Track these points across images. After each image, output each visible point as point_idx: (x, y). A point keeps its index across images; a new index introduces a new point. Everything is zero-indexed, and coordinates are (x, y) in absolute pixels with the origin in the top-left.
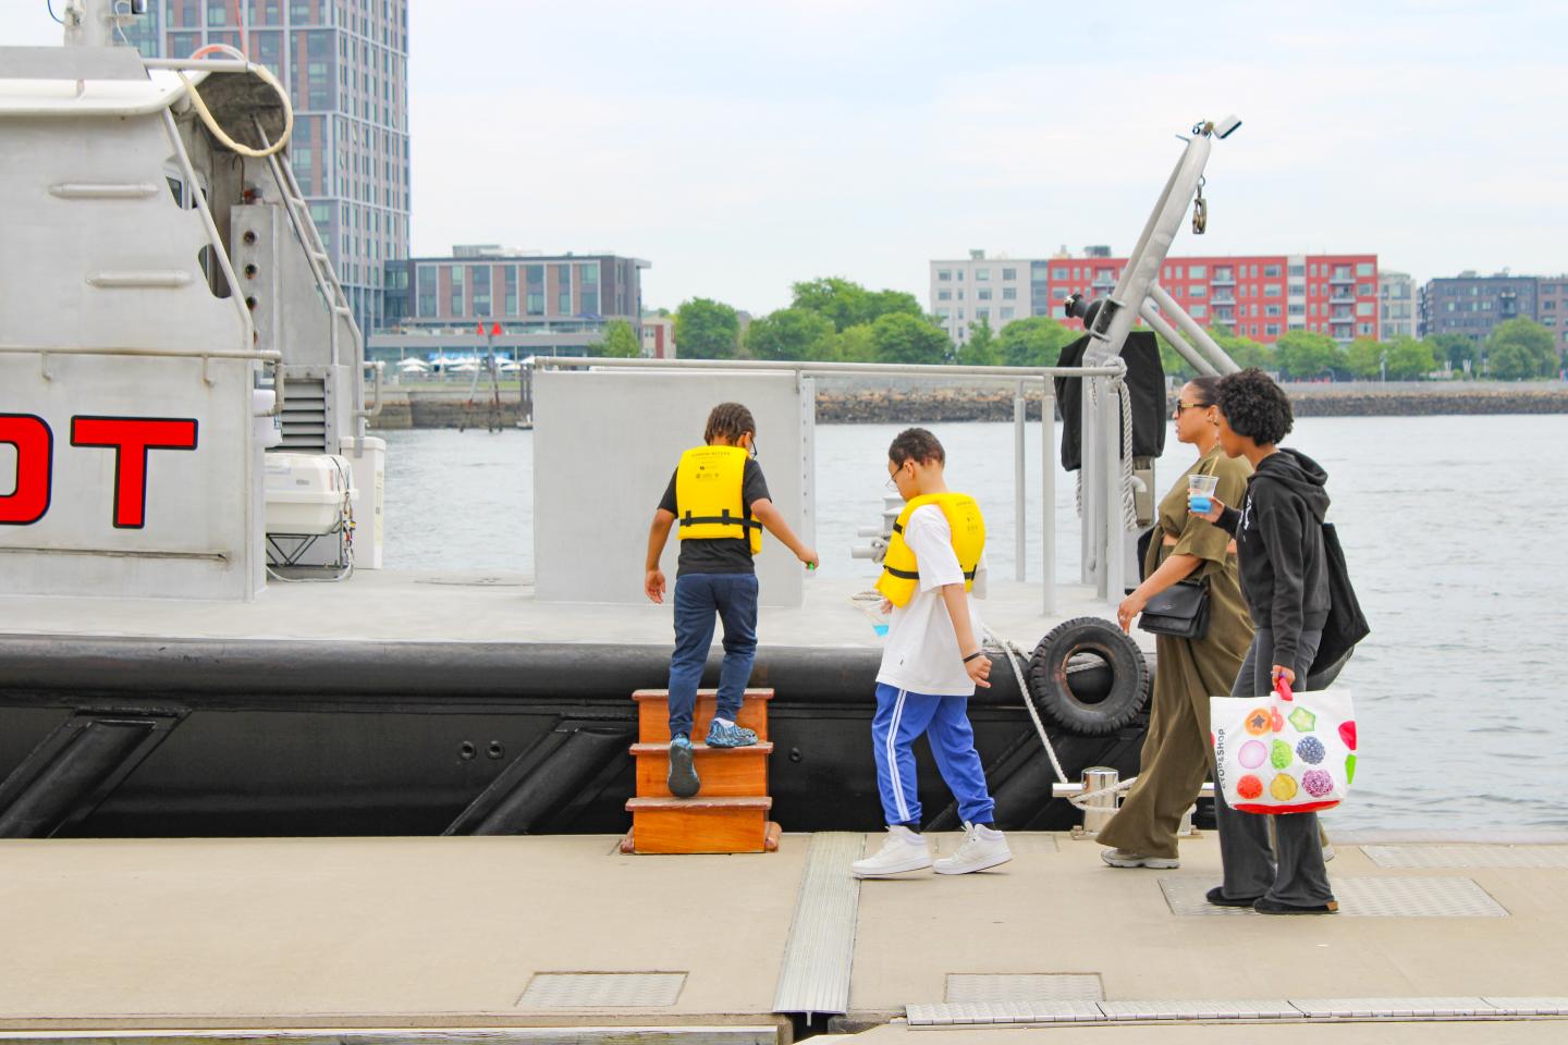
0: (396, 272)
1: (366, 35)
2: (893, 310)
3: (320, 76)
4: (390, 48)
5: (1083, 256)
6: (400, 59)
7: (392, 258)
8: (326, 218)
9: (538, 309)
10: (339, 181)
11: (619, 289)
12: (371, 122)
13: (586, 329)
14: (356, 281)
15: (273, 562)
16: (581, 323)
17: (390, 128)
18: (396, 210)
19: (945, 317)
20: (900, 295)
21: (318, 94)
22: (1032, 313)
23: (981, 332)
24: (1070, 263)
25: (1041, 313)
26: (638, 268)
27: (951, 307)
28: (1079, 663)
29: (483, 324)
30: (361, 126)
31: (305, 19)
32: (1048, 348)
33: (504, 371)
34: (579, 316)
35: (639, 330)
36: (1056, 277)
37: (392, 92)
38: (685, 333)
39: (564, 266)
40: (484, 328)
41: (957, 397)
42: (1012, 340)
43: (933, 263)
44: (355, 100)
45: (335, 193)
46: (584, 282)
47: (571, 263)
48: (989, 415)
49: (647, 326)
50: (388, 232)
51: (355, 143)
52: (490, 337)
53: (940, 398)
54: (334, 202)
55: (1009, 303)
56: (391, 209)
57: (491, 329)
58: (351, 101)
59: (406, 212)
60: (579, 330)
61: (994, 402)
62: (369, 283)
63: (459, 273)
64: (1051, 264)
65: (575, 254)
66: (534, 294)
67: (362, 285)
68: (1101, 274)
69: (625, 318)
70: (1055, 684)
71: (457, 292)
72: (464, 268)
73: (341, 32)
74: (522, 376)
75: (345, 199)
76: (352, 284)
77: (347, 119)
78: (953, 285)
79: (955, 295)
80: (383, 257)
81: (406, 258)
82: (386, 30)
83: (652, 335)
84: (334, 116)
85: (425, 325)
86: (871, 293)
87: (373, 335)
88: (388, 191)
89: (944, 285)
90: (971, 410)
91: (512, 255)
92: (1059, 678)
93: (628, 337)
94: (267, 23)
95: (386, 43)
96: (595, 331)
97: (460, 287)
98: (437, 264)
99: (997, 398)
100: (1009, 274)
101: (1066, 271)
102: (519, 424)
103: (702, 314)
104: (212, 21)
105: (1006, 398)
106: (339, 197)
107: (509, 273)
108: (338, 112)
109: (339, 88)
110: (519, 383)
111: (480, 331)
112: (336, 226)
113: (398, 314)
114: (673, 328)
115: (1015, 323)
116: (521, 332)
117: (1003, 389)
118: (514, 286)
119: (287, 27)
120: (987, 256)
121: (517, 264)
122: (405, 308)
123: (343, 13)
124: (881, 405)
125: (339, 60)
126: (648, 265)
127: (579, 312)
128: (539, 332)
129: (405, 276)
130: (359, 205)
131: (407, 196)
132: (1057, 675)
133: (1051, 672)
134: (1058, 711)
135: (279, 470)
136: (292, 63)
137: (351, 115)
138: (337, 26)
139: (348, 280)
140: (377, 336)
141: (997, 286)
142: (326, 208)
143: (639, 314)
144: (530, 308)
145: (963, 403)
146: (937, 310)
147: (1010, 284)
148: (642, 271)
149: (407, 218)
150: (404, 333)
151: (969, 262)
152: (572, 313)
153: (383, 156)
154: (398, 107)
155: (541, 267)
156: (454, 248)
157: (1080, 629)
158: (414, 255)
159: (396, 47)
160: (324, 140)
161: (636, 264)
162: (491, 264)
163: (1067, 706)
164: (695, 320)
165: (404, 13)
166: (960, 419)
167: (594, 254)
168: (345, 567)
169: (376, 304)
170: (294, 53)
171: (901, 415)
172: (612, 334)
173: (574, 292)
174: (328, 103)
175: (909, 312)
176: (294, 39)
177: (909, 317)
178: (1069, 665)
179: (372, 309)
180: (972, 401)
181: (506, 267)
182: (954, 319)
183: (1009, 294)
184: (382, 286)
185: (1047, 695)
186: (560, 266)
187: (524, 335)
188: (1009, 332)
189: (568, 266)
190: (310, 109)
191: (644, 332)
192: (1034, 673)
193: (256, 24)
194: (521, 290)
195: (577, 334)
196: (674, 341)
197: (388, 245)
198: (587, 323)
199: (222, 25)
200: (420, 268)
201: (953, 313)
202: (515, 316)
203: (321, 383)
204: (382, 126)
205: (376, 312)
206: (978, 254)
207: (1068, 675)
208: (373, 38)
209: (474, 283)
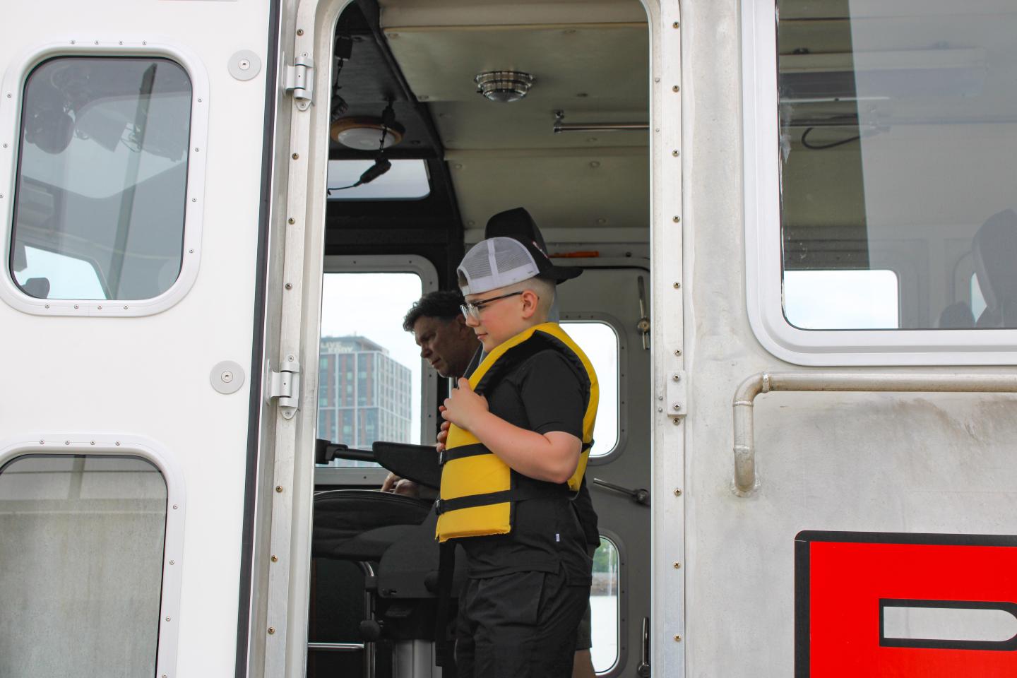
1: (393, 411)
3: (371, 429)
4: (403, 418)
6: (408, 423)
31: (364, 403)
73: (381, 410)
94: (347, 405)
119: (356, 408)
123: (382, 400)
125: (380, 424)
136: (358, 425)
138: (379, 407)
159: (406, 417)
165: (409, 400)
170: (359, 420)
176: (360, 414)
193: (342, 406)
208: (396, 413)
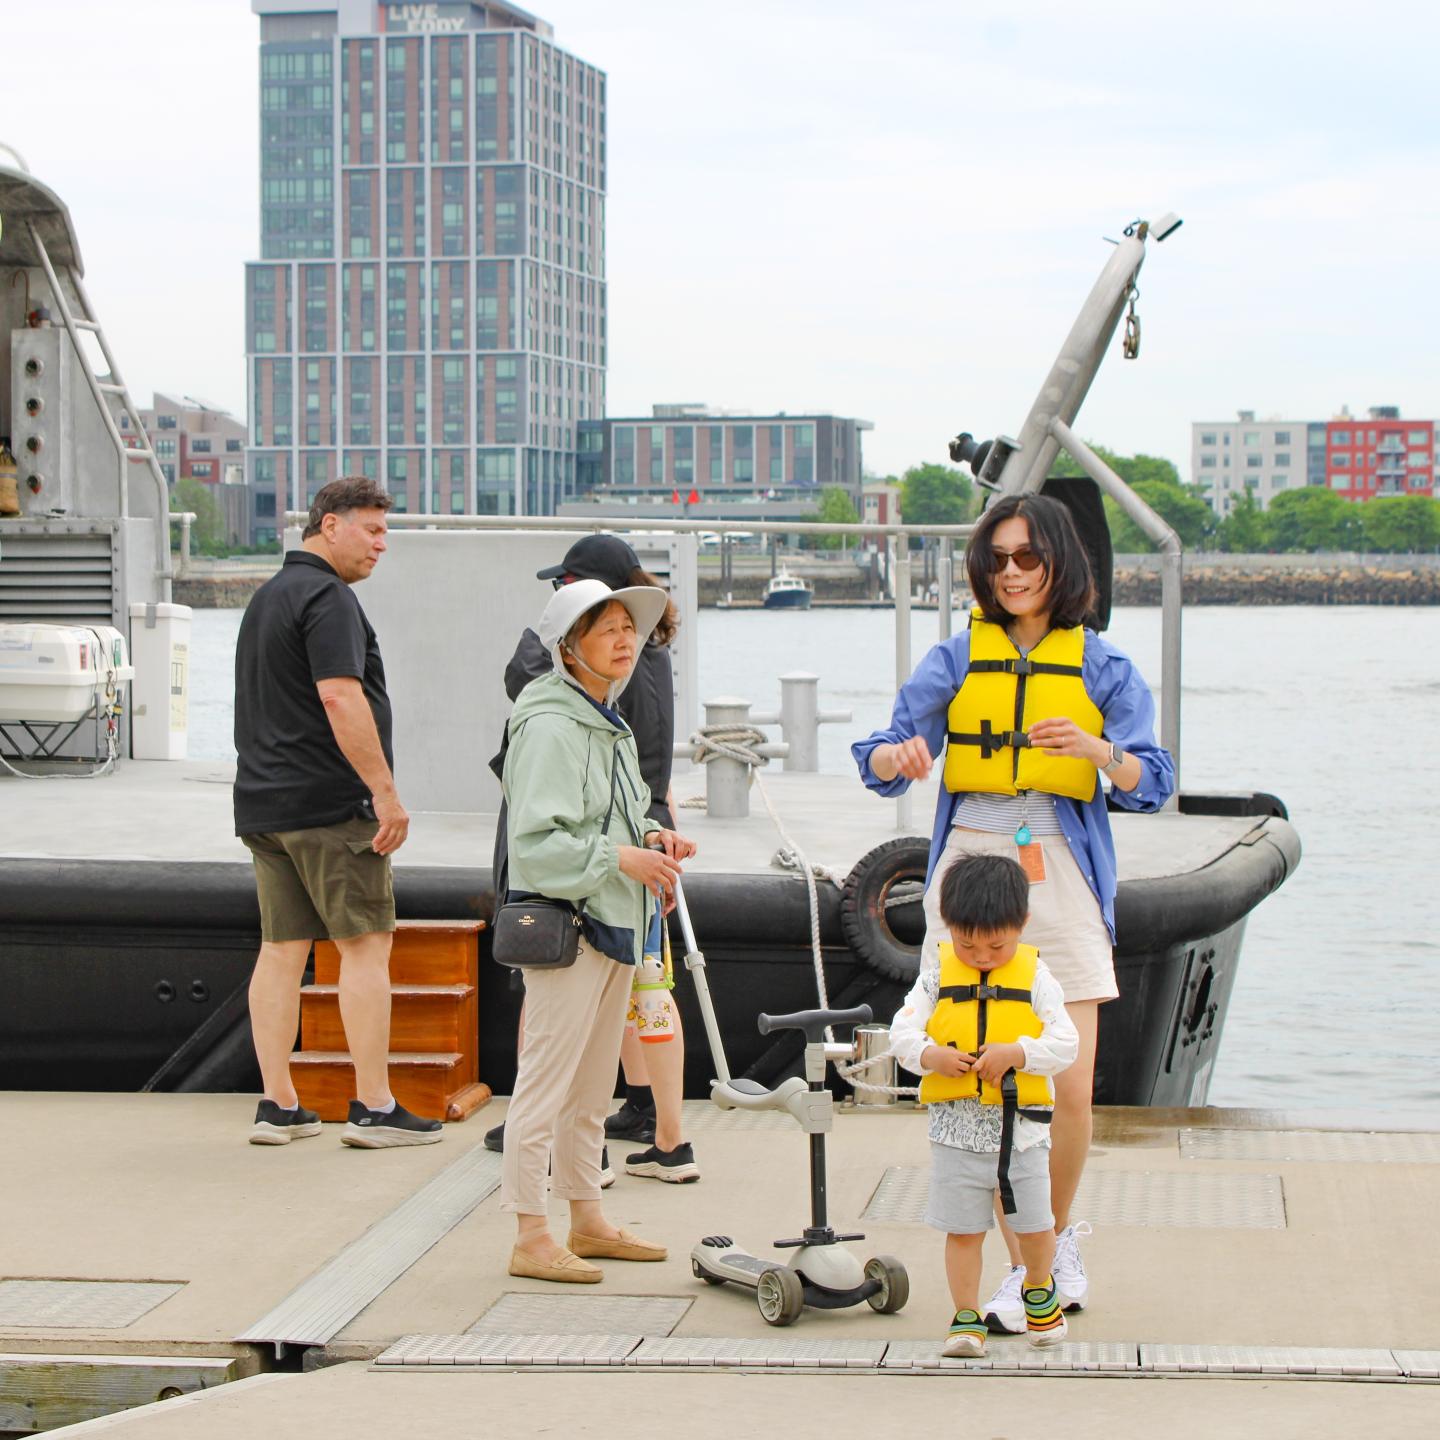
0: (590, 434)
1: (559, 171)
2: (1145, 477)
3: (508, 217)
4: (586, 186)
5: (1367, 417)
6: (597, 196)
7: (586, 417)
8: (513, 374)
9: (746, 476)
10: (527, 333)
11: (837, 453)
12: (564, 267)
13: (800, 499)
14: (545, 443)
15: (15, 753)
16: (792, 491)
17: (586, 274)
18: (591, 365)
19: (1209, 487)
20: (1154, 460)
21: (506, 236)
22: (1308, 481)
23: (1245, 503)
24: (1351, 426)
25: (1318, 482)
26: (859, 429)
27: (1216, 475)
28: (904, 894)
29: (678, 491)
30: (553, 271)
31: (491, 154)
32: (1319, 522)
33: (707, 544)
34: (790, 483)
35: (860, 499)
36: (1336, 441)
37: (587, 236)
38: (912, 503)
39: (776, 428)
40: (679, 497)
41: (1216, 576)
42: (1283, 512)
43: (1196, 425)
44: (546, 244)
45: (523, 346)
46: (797, 445)
47: (783, 424)
48: (1252, 597)
49: (869, 495)
50: (582, 388)
51: (546, 291)
52: (686, 505)
53: (1196, 577)
54: (522, 356)
55: (1281, 471)
56: (585, 363)
57: (687, 497)
58: (542, 246)
59: (602, 368)
60: (790, 499)
61: (1259, 583)
62: (560, 445)
63: (659, 435)
64: (1330, 427)
65: (789, 413)
66: (741, 458)
67: (552, 447)
68: (1387, 438)
69: (841, 486)
70: (868, 921)
71: (656, 456)
72: (664, 429)
73: (532, 168)
74: (723, 549)
75: (534, 352)
76: (541, 447)
77: (537, 264)
78: (1218, 450)
79: (1220, 461)
80: (576, 417)
81: (601, 418)
82: (581, 165)
83: (875, 505)
84: (523, 261)
85: (621, 493)
86: (1121, 459)
87: (564, 504)
88: (582, 344)
89: (1208, 450)
90: (1232, 591)
91: (718, 415)
92: (875, 913)
93: (843, 506)
94: (451, 158)
95: (581, 179)
96: (809, 500)
97: (660, 450)
98: (635, 425)
99: (1262, 578)
100: (1282, 438)
101: (1347, 434)
102: (719, 603)
103: (931, 481)
104: (391, 157)
105: (1272, 577)
106: (528, 350)
107: (715, 435)
108: (528, 256)
109: (529, 230)
110: (719, 558)
111: (675, 499)
112: (523, 382)
113: (591, 481)
114: (898, 497)
115: (1287, 493)
116: (726, 501)
117: (1268, 568)
118: (720, 450)
119: (472, 163)
120: (1258, 418)
121: (723, 425)
122: (599, 473)
123: (535, 148)
124: (1128, 584)
125: (529, 199)
126: (870, 427)
127: (791, 478)
128: (746, 500)
129: (600, 439)
130: (549, 360)
131: (603, 350)
132: (872, 911)
133: (864, 905)
134: (872, 954)
135: (20, 645)
136: (478, 203)
137: (541, 260)
138: (527, 161)
139: (537, 443)
140: (569, 505)
141: (1269, 451)
142: (513, 363)
143: (860, 482)
144: (737, 474)
145: (1223, 583)
146: (1200, 478)
147: (1282, 449)
148: (864, 434)
149: (603, 373)
150: (596, 501)
151: (1236, 425)
152: (784, 480)
153: (576, 306)
154: (594, 251)
155: (750, 429)
156: (655, 407)
157: (901, 853)
158: (610, 415)
159: (593, 184)
160: (512, 287)
161: (857, 424)
162: (694, 425)
163: (883, 949)
164: (923, 489)
165: (603, 146)
166: (1219, 602)
167: (809, 414)
168: (104, 761)
169: (567, 468)
170: (479, 191)
171: (1151, 596)
172: (826, 503)
173: (786, 457)
174: (515, 246)
175: (1162, 480)
176: (480, 176)
177: (1163, 486)
178: (889, 896)
179: (562, 475)
180: (1232, 581)
181: (711, 428)
182: (1218, 488)
183: (1282, 460)
184: (574, 449)
185: (858, 934)
186: (771, 427)
187: (729, 503)
188: (1279, 503)
189: (779, 427)
190: (497, 252)
191: (866, 501)
192: (844, 907)
193: (439, 160)
194: (727, 454)
195: (788, 503)
196: (899, 511)
197: (582, 404)
198: (800, 491)
199: (403, 162)
200: (616, 429)
201: (1217, 482)
202: (720, 483)
203: (107, 539)
204: (576, 272)
205: (567, 478)
206: (1246, 416)
207: (888, 910)
208: (568, 174)
209: (675, 446)
